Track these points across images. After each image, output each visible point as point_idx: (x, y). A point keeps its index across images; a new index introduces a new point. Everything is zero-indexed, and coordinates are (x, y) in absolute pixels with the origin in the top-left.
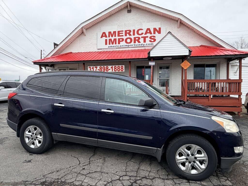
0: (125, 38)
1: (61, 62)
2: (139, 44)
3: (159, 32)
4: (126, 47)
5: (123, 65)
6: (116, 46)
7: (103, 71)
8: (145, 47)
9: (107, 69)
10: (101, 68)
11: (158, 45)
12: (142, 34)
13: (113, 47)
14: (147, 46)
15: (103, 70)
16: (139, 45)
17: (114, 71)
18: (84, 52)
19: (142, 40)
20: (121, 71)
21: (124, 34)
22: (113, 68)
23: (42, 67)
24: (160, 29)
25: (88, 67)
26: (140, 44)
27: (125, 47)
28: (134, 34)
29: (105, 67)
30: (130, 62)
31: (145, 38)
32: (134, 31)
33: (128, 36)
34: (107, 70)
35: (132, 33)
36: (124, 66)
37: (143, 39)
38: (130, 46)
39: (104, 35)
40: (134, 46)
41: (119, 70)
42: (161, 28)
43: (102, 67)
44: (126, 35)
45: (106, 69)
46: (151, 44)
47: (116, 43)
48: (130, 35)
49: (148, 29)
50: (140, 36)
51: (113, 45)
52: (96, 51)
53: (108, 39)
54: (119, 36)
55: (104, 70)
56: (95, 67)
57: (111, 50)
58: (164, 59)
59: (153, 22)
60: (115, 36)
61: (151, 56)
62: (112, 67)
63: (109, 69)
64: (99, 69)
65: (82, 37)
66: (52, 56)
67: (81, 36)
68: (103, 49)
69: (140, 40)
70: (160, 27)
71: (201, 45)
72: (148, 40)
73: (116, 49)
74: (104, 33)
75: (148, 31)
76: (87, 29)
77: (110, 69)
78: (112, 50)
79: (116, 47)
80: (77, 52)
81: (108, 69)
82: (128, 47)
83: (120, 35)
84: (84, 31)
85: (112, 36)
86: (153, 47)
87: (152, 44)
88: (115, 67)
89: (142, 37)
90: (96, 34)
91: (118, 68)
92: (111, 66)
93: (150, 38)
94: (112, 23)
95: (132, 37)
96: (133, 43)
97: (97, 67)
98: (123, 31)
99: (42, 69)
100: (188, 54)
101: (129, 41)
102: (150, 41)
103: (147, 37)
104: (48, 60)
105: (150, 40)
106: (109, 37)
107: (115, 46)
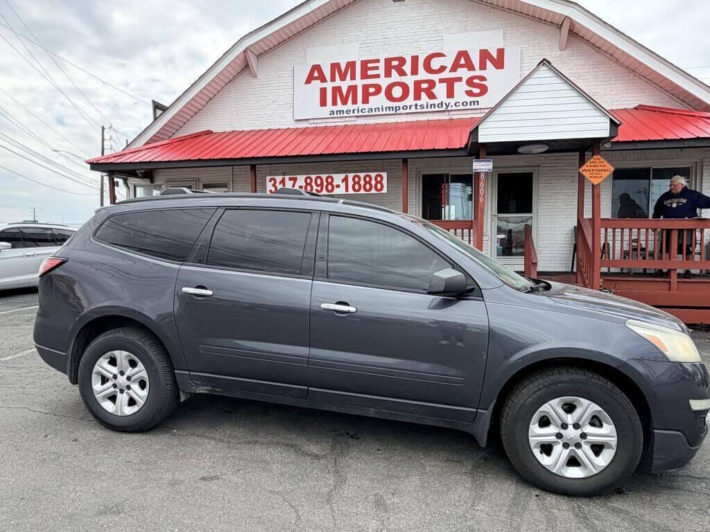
0: (384, 82)
1: (180, 161)
2: (431, 102)
3: (499, 63)
4: (388, 112)
5: (383, 171)
6: (356, 111)
7: (317, 190)
8: (451, 113)
9: (328, 184)
10: (309, 181)
11: (507, 104)
12: (442, 69)
13: (345, 115)
14: (456, 108)
15: (315, 188)
16: (431, 105)
17: (351, 191)
18: (249, 129)
19: (441, 90)
20: (376, 192)
21: (381, 71)
22: (351, 183)
23: (116, 180)
24: (501, 52)
25: (268, 178)
26: (436, 102)
27: (384, 112)
28: (415, 71)
29: (324, 176)
30: (405, 161)
31: (450, 83)
32: (415, 59)
33: (395, 77)
34: (330, 188)
35: (407, 68)
36: (385, 175)
37: (445, 85)
38: (402, 111)
39: (316, 74)
40: (416, 108)
41: (368, 187)
42: (503, 49)
43: (314, 177)
44: (388, 74)
45: (325, 183)
46: (471, 102)
47: (355, 102)
48: (402, 73)
49: (463, 54)
50: (435, 78)
51: (345, 108)
52: (291, 127)
53: (329, 86)
54: (364, 76)
55: (319, 188)
56: (290, 179)
57: (338, 124)
58: (520, 150)
59: (477, 30)
60: (353, 78)
61: (481, 140)
62: (345, 180)
63: (335, 184)
64: (304, 184)
65: (245, 80)
66: (147, 143)
67: (241, 78)
68: (312, 121)
69: (433, 91)
70: (501, 46)
71: (640, 105)
72: (461, 88)
73: (355, 119)
74: (317, 68)
75: (462, 61)
76: (259, 56)
77: (338, 186)
78: (344, 124)
79: (356, 114)
80: (229, 129)
81: (331, 183)
82: (394, 112)
83: (370, 73)
84: (253, 60)
85: (343, 78)
86: (489, 110)
87: (474, 102)
88: (357, 179)
89: (441, 81)
90: (290, 72)
91: (366, 183)
92: (343, 176)
93: (470, 82)
94: (341, 35)
95: (410, 80)
96: (410, 100)
97: (295, 180)
98: (378, 61)
99: (118, 186)
100: (606, 134)
101: (397, 92)
102: (469, 93)
103: (460, 79)
104: (137, 156)
105: (469, 89)
106: (333, 79)
107: (354, 110)
